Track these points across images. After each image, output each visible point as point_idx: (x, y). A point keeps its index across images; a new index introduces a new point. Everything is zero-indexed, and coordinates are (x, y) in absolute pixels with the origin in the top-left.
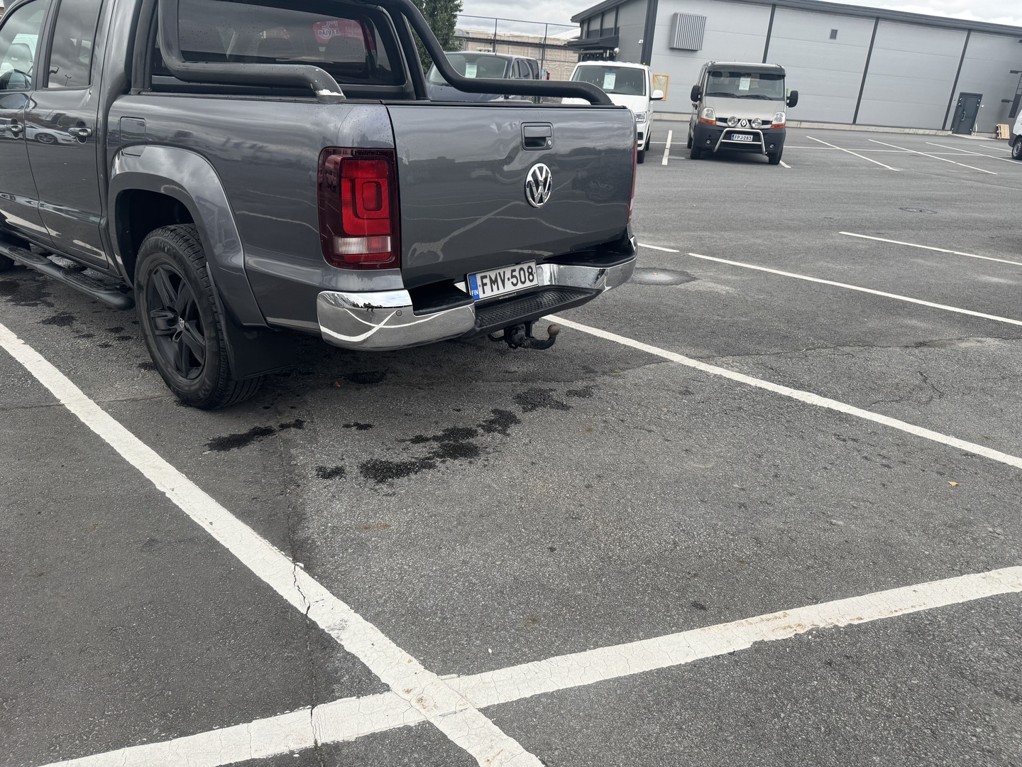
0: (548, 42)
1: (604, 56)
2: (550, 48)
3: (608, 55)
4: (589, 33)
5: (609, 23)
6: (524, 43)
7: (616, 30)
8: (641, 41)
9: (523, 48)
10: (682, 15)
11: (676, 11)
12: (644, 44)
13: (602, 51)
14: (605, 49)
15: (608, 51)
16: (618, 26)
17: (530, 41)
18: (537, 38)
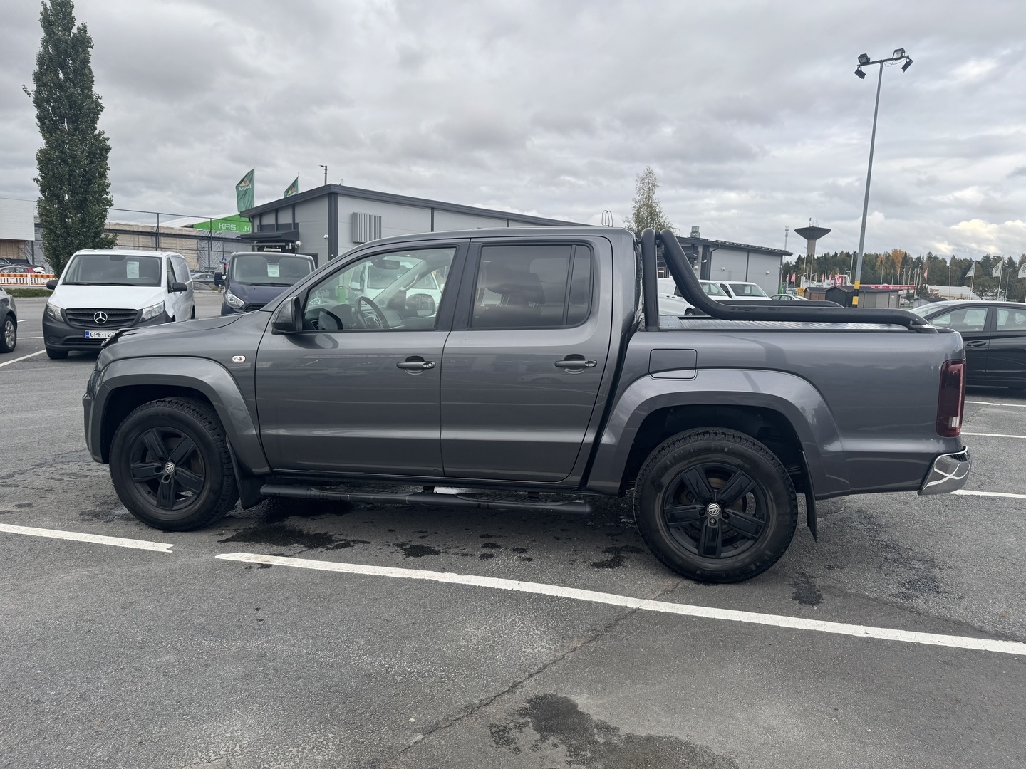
0: (161, 231)
1: (287, 248)
2: (164, 237)
3: (290, 248)
4: (261, 227)
5: (285, 218)
6: (134, 231)
7: (296, 225)
8: (326, 236)
9: (132, 236)
10: (361, 215)
11: (356, 211)
12: (330, 239)
13: (284, 244)
14: (287, 242)
15: (290, 244)
16: (296, 222)
17: (140, 230)
18: (148, 227)
